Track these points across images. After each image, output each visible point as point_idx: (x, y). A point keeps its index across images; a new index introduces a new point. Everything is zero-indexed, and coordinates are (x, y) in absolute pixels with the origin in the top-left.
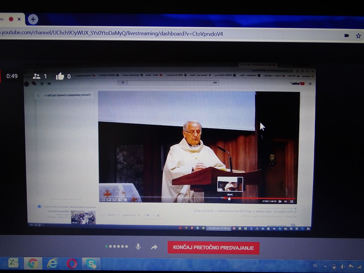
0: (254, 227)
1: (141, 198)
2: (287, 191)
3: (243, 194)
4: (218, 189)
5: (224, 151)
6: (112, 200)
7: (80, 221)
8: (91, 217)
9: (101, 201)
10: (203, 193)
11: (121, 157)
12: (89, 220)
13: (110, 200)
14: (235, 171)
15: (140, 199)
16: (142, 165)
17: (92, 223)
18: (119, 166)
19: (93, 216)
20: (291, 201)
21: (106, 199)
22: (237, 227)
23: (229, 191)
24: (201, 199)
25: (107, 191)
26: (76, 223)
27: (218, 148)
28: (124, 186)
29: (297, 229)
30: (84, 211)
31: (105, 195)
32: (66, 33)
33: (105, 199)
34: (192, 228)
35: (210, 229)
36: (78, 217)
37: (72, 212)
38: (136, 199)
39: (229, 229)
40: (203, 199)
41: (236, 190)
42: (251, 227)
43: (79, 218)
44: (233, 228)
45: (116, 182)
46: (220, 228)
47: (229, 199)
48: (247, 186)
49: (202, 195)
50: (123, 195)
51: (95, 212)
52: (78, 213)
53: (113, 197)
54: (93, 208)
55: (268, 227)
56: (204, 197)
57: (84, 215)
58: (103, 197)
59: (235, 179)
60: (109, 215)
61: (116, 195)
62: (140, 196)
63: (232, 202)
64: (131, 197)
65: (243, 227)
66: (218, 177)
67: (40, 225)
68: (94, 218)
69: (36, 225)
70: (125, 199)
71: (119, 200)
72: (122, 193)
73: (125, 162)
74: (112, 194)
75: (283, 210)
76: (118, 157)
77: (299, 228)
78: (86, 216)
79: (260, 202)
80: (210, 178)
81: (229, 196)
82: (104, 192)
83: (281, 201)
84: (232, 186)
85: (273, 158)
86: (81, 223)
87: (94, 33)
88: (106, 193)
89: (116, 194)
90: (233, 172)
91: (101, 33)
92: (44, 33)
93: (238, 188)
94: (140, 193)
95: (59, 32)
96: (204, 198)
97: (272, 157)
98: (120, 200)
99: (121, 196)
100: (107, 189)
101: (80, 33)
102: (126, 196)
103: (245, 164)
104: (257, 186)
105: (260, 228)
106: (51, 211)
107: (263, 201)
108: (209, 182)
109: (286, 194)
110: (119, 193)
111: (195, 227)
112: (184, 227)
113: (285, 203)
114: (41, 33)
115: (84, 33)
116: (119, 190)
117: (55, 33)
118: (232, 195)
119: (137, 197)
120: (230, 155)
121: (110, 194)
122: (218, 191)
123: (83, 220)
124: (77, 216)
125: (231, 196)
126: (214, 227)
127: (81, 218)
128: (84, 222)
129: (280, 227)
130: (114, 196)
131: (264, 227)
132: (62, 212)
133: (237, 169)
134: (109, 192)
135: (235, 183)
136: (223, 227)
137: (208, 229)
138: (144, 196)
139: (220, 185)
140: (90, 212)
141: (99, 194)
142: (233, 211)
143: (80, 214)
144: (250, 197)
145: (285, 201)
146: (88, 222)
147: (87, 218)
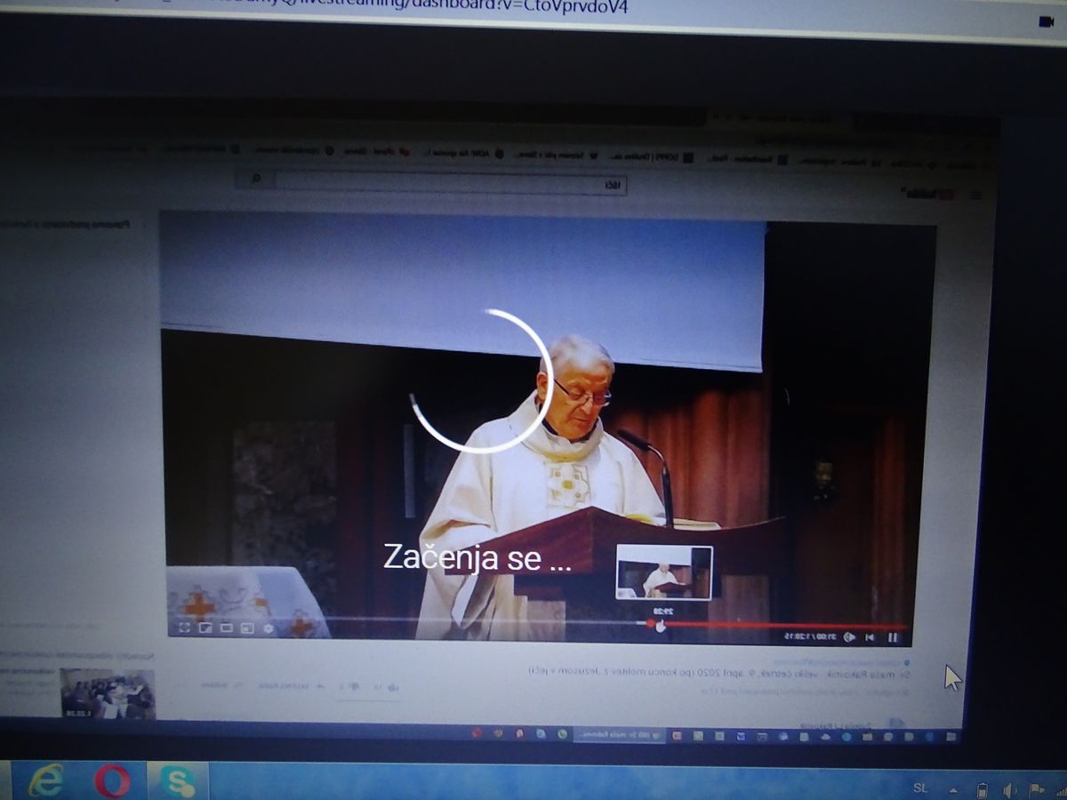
0: (750, 733)
1: (328, 622)
2: (875, 598)
3: (711, 610)
4: (618, 590)
5: (642, 446)
6: (216, 629)
7: (96, 708)
8: (136, 693)
9: (174, 632)
10: (563, 605)
11: (251, 466)
13: (209, 630)
14: (682, 524)
15: (324, 624)
16: (332, 498)
17: (143, 716)
18: (243, 503)
20: (890, 635)
21: (194, 627)
22: (688, 732)
23: (659, 597)
24: (554, 629)
26: (81, 714)
28: (263, 580)
29: (909, 737)
30: (111, 671)
33: (188, 624)
34: (520, 733)
35: (589, 738)
36: (86, 693)
37: (64, 672)
38: (309, 626)
39: (657, 739)
40: (564, 627)
41: (688, 593)
42: (742, 731)
43: (93, 697)
44: (674, 733)
45: (229, 563)
46: (623, 735)
47: (660, 627)
48: (730, 581)
49: (557, 612)
50: (257, 612)
51: (152, 673)
52: (88, 678)
53: (219, 617)
54: (143, 658)
55: (804, 731)
56: (566, 619)
57: (110, 683)
58: (181, 616)
59: (682, 554)
60: (204, 685)
61: (231, 609)
62: (324, 614)
63: (671, 637)
64: (289, 617)
65: (709, 733)
66: (619, 546)
68: (150, 697)
70: (266, 624)
71: (244, 631)
72: (253, 603)
73: (264, 488)
74: (216, 607)
75: (860, 669)
76: (238, 466)
77: (919, 733)
79: (776, 639)
80: (590, 550)
81: (658, 618)
82: (186, 597)
83: (852, 637)
84: (671, 578)
85: (825, 477)
86: (98, 716)
88: (192, 602)
89: (233, 606)
90: (676, 527)
93: (696, 587)
94: (322, 603)
96: (567, 624)
97: (822, 473)
98: (246, 629)
99: (252, 615)
100: (198, 587)
102: (269, 614)
103: (722, 497)
104: (765, 581)
105: (773, 733)
107: (787, 636)
108: (587, 564)
109: (875, 608)
110: (244, 604)
111: (529, 730)
112: (491, 729)
113: (869, 644)
116: (244, 592)
118: (669, 611)
119: (311, 617)
120: (665, 464)
121: (210, 609)
122: (618, 597)
123: (105, 704)
124: (86, 687)
125: (666, 618)
126: (602, 729)
127: (100, 697)
129: (847, 731)
130: (224, 614)
131: (788, 731)
132: (26, 672)
133: (690, 516)
134: (206, 602)
135: (684, 569)
136: (638, 730)
137: (582, 738)
138: (338, 615)
139: (628, 575)
140: (134, 676)
141: (168, 607)
142: (675, 673)
143: (94, 681)
144: (739, 620)
145: (870, 634)
146: (128, 709)
147: (123, 695)
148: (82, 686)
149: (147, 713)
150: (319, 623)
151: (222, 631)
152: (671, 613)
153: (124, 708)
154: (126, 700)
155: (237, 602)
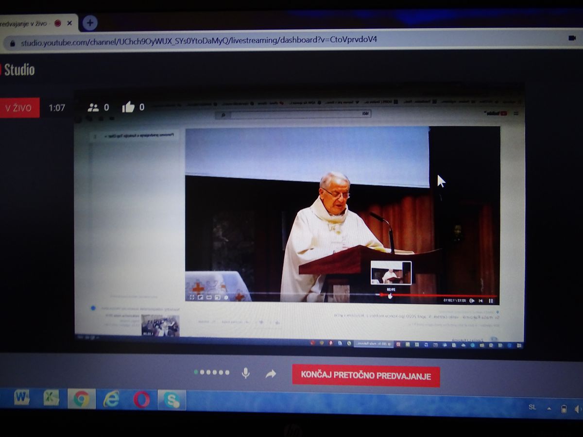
0: (430, 343)
1: (251, 295)
2: (482, 283)
3: (411, 289)
4: (372, 280)
5: (380, 219)
6: (205, 298)
7: (155, 332)
8: (172, 325)
9: (188, 299)
10: (348, 287)
11: (220, 230)
12: (169, 329)
13: (202, 298)
14: (398, 252)
15: (249, 296)
16: (253, 243)
17: (174, 335)
18: (217, 244)
19: (176, 323)
20: (490, 300)
21: (196, 297)
22: (403, 343)
23: (389, 283)
24: (345, 297)
25: (198, 284)
26: (149, 334)
27: (371, 217)
28: (224, 277)
29: (500, 345)
30: (162, 316)
31: (194, 290)
32: (139, 42)
33: (194, 296)
34: (331, 343)
35: (359, 345)
36: (152, 325)
37: (143, 316)
38: (243, 297)
39: (390, 346)
40: (349, 297)
41: (401, 281)
42: (426, 342)
43: (154, 327)
44: (397, 343)
45: (211, 270)
46: (375, 344)
47: (390, 297)
48: (419, 276)
49: (346, 291)
50: (222, 290)
51: (178, 317)
52: (153, 319)
53: (206, 293)
54: (175, 310)
55: (454, 342)
56: (350, 293)
57: (161, 321)
58: (191, 292)
59: (398, 265)
60: (200, 322)
61: (211, 289)
62: (249, 291)
63: (395, 301)
64: (235, 293)
65: (412, 343)
66: (371, 262)
67: (93, 338)
68: (177, 327)
69: (87, 338)
70: (225, 296)
71: (216, 298)
72: (220, 287)
73: (225, 238)
74: (205, 289)
75: (477, 315)
76: (215, 230)
77: (505, 344)
78: (165, 324)
79: (440, 301)
80: (359, 264)
81: (389, 293)
82: (193, 285)
83: (473, 301)
84: (394, 275)
85: (458, 232)
86: (156, 335)
87: (180, 42)
88: (195, 286)
89: (212, 288)
90: (396, 253)
91: (192, 42)
92: (106, 43)
93: (405, 279)
94: (248, 286)
95: (128, 42)
96: (350, 295)
97: (457, 230)
98: (217, 298)
99: (220, 292)
100: (198, 280)
101: (159, 41)
102: (227, 291)
103: (415, 240)
104: (434, 276)
105: (440, 343)
106: (111, 315)
107: (445, 300)
108: (357, 269)
109: (482, 288)
110: (216, 287)
111: (335, 342)
112: (319, 341)
113: (481, 304)
114: (101, 43)
115: (165, 42)
116: (216, 282)
117: (122, 42)
118: (394, 289)
119: (243, 292)
120: (390, 227)
121: (202, 289)
122: (372, 284)
123: (159, 330)
124: (151, 322)
125: (392, 292)
126: (366, 341)
127: (157, 327)
128: (161, 333)
129: (473, 342)
130: (208, 292)
131: (447, 343)
132: (128, 316)
133: (401, 249)
134: (201, 286)
135: (399, 271)
136: (382, 341)
137: (357, 345)
138: (255, 292)
139: (376, 274)
140: (171, 318)
141: (186, 288)
142: (397, 316)
143: (155, 320)
144: (424, 293)
145: (480, 299)
146: (168, 332)
147: (166, 327)
148: (150, 322)
149: (176, 333)
150: (247, 295)
151: (207, 299)
152: (395, 291)
153: (167, 331)
154: (168, 328)
155: (214, 287)
